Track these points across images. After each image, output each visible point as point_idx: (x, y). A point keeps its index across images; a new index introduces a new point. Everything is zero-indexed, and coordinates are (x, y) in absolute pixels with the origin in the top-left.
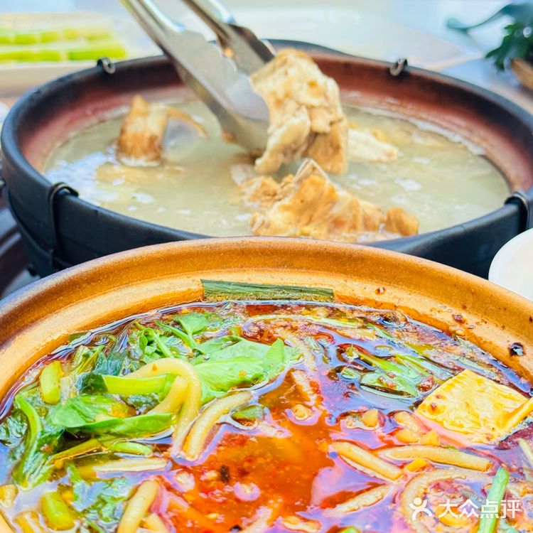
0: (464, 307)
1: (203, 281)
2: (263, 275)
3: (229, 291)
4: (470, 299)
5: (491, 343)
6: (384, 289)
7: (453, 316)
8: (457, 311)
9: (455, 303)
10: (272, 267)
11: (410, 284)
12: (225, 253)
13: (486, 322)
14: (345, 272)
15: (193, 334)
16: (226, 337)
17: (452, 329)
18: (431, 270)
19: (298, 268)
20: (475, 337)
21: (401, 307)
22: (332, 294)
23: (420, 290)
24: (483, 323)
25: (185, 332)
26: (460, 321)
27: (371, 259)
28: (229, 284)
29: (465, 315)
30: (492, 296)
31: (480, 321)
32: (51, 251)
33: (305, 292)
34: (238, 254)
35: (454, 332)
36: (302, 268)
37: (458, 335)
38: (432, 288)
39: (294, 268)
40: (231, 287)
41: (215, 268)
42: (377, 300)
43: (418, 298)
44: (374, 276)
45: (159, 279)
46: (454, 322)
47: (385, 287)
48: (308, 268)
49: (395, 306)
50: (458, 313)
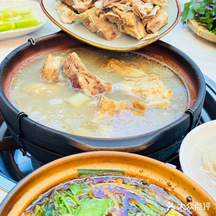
0: (171, 180)
1: (78, 170)
2: (99, 165)
3: (87, 173)
4: (173, 177)
5: (180, 195)
6: (142, 170)
7: (167, 183)
8: (168, 181)
9: (168, 177)
10: (102, 162)
11: (152, 169)
12: (85, 159)
13: (178, 186)
14: (128, 164)
15: (76, 195)
16: (88, 196)
17: (167, 188)
18: (159, 165)
19: (111, 162)
20: (175, 192)
21: (149, 178)
22: (124, 173)
23: (155, 171)
24: (177, 187)
25: (73, 195)
26: (170, 186)
27: (138, 160)
28: (87, 170)
29: (171, 183)
30: (180, 177)
31: (176, 186)
32: (19, 136)
33: (114, 172)
34: (90, 159)
35: (167, 190)
36: (113, 162)
37: (169, 191)
38: (160, 171)
39: (110, 162)
40: (88, 172)
41: (82, 164)
42: (140, 175)
43: (155, 175)
44: (139, 166)
45: (62, 171)
46: (167, 186)
47: (143, 170)
48: (115, 162)
49: (147, 178)
50: (169, 182)
